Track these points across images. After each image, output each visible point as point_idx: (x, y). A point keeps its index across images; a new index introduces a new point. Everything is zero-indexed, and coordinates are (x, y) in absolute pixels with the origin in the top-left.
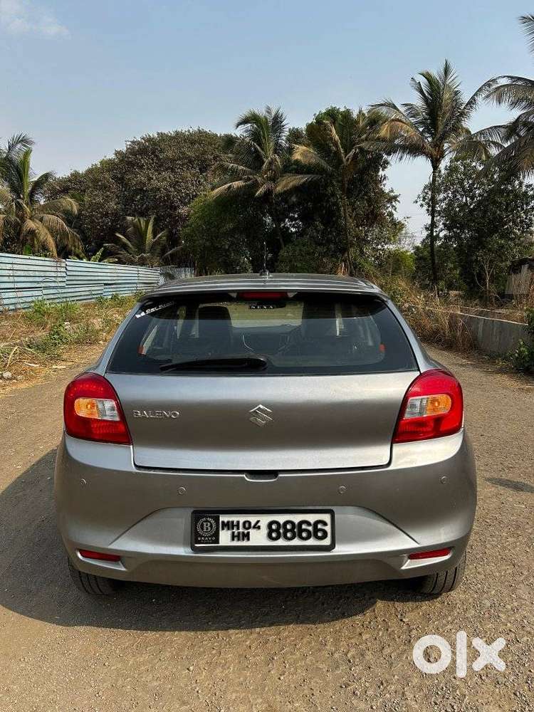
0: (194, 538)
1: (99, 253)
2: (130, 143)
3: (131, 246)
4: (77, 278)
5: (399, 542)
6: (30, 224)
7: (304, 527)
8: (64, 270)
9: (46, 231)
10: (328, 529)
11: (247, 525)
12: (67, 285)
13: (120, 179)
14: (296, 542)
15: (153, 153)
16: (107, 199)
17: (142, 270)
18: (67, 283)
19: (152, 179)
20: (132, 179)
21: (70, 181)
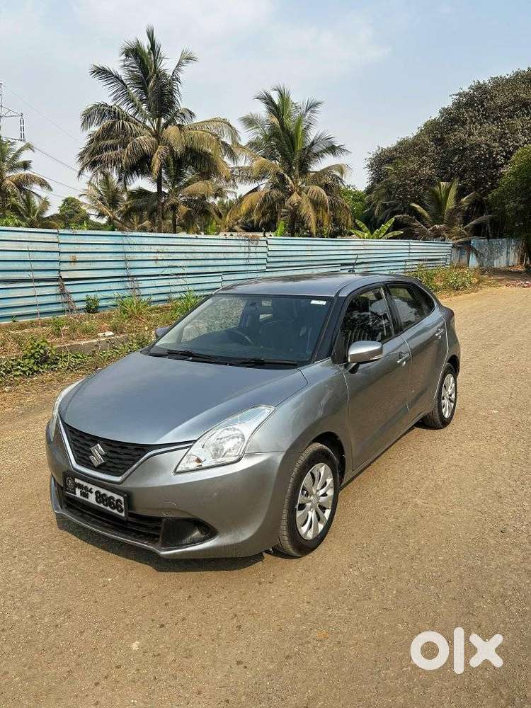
3: (427, 215)
6: (293, 198)
9: (309, 203)
12: (268, 268)
13: (440, 139)
15: (480, 103)
16: (422, 164)
18: (268, 265)
19: (472, 134)
20: (452, 138)
21: (395, 149)
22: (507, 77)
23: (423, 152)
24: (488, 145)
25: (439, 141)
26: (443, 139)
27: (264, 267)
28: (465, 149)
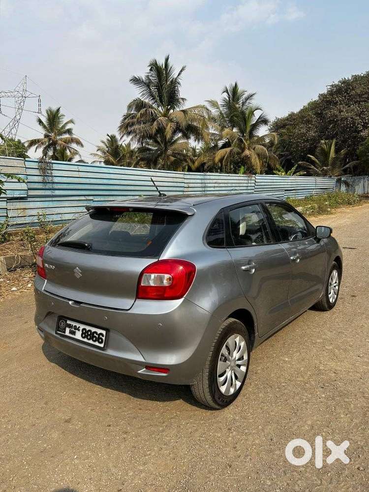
0: (58, 328)
1: (293, 169)
2: (330, 87)
3: (318, 162)
4: (263, 187)
5: (138, 357)
6: (247, 152)
7: (95, 335)
8: (254, 182)
9: (256, 156)
10: (104, 338)
11: (76, 328)
12: (255, 191)
13: (320, 114)
14: (91, 342)
15: (346, 91)
16: (309, 129)
17: (319, 180)
18: (255, 190)
19: (342, 111)
20: (328, 114)
21: (287, 119)
22: (362, 75)
23: (308, 122)
24: (352, 118)
25: (320, 115)
26: (321, 113)
27: (253, 191)
28: (337, 121)
